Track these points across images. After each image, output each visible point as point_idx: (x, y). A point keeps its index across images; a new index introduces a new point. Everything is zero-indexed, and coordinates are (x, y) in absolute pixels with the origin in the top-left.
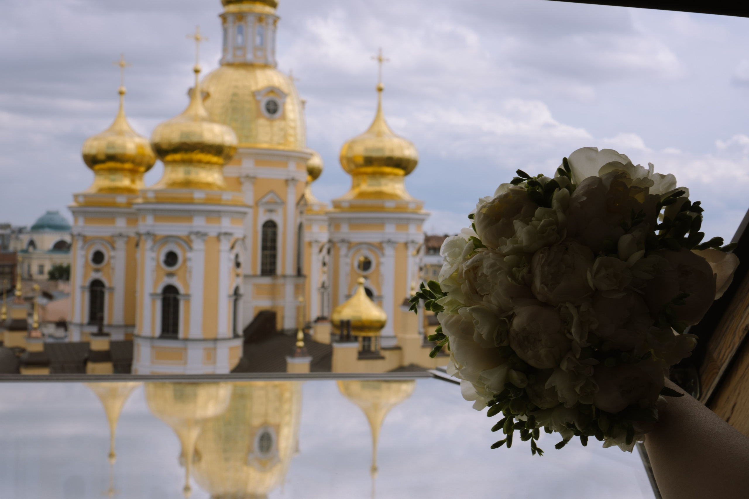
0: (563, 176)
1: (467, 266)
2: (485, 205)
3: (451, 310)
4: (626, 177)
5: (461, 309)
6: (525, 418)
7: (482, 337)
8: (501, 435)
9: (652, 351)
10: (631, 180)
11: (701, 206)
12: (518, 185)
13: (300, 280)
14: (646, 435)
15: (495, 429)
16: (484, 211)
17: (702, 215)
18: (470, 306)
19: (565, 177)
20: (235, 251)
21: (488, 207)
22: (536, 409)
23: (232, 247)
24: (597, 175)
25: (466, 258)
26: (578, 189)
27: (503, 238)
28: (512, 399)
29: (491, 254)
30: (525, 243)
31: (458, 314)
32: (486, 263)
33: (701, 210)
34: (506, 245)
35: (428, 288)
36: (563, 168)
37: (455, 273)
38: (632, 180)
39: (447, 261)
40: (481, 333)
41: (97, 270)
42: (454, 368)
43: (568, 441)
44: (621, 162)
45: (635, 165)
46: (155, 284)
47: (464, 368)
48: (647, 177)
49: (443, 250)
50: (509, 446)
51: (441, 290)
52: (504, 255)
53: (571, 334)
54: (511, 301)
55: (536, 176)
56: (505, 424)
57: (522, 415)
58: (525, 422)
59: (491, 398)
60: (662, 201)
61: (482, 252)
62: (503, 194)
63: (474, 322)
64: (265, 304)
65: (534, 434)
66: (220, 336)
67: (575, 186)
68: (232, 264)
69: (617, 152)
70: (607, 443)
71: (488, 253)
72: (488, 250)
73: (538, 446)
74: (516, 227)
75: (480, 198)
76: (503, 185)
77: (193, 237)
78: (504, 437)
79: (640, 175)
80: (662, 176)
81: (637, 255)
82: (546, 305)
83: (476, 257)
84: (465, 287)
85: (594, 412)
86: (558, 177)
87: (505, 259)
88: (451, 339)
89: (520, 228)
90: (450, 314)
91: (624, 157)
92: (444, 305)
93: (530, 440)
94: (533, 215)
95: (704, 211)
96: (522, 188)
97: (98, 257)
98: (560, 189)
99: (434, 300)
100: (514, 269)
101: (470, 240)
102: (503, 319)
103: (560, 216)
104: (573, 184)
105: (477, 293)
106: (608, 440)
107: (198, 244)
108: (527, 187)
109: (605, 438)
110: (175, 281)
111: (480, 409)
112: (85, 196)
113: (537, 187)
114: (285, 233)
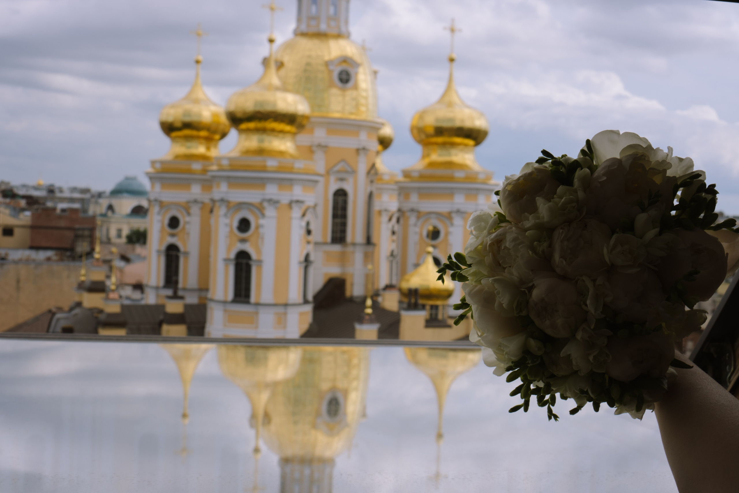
0: (585, 157)
1: (492, 240)
2: (510, 182)
3: (474, 281)
4: (645, 159)
5: (483, 280)
6: (541, 385)
7: (503, 306)
8: (518, 400)
9: (664, 324)
10: (649, 162)
11: (716, 188)
12: (543, 164)
13: (370, 248)
14: (655, 403)
15: (513, 394)
16: (509, 188)
17: (717, 197)
18: (493, 277)
19: (587, 157)
20: (306, 218)
21: (513, 184)
22: (552, 376)
23: (304, 215)
24: (618, 157)
25: (491, 231)
26: (599, 169)
27: (526, 214)
28: (529, 365)
29: (513, 228)
30: (546, 219)
31: (481, 284)
32: (509, 237)
33: (716, 192)
34: (528, 220)
35: (454, 260)
36: (586, 149)
37: (480, 246)
38: (652, 162)
39: (473, 235)
40: (502, 302)
41: (173, 235)
42: (477, 336)
43: (582, 407)
44: (641, 145)
45: (655, 148)
46: (229, 249)
47: (485, 335)
48: (666, 160)
49: (469, 224)
50: (526, 410)
51: (466, 262)
52: (526, 230)
53: (586, 305)
54: (531, 273)
55: (560, 156)
56: (523, 390)
57: (538, 381)
58: (541, 388)
59: (510, 364)
60: (679, 183)
61: (506, 226)
62: (528, 172)
63: (496, 292)
64: (335, 271)
65: (551, 400)
66: (291, 302)
67: (596, 167)
68: (303, 232)
69: (638, 136)
70: (618, 411)
71: (511, 228)
72: (512, 225)
73: (554, 412)
74: (538, 204)
75: (506, 176)
76: (528, 164)
77: (266, 204)
78: (521, 402)
79: (659, 157)
80: (681, 160)
81: (652, 233)
82: (564, 277)
83: (500, 231)
84: (488, 259)
85: (607, 381)
86: (580, 158)
87: (527, 233)
88: (474, 307)
89: (542, 204)
90: (473, 284)
91: (645, 140)
92: (468, 275)
93: (547, 406)
94: (555, 194)
95: (718, 193)
96: (546, 167)
97: (174, 223)
98: (582, 169)
99: (459, 271)
100: (535, 243)
101: (495, 215)
102: (523, 290)
103: (581, 194)
104: (595, 165)
105: (500, 265)
106: (620, 407)
107: (270, 211)
108: (551, 167)
109: (617, 405)
110: (248, 247)
111: (499, 375)
112: (162, 162)
113: (561, 166)
114: (355, 202)
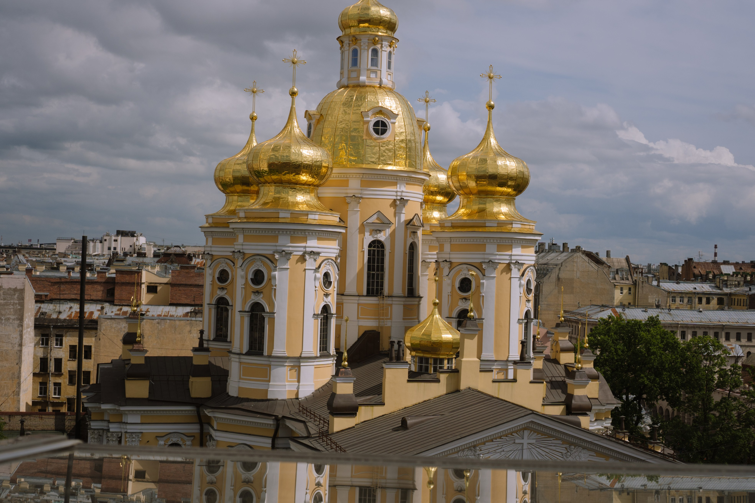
13: (414, 301)
20: (323, 270)
23: (319, 266)
41: (222, 289)
46: (244, 301)
64: (370, 324)
68: (320, 282)
77: (277, 256)
97: (223, 277)
107: (282, 263)
110: (261, 299)
112: (212, 216)
114: (392, 253)
